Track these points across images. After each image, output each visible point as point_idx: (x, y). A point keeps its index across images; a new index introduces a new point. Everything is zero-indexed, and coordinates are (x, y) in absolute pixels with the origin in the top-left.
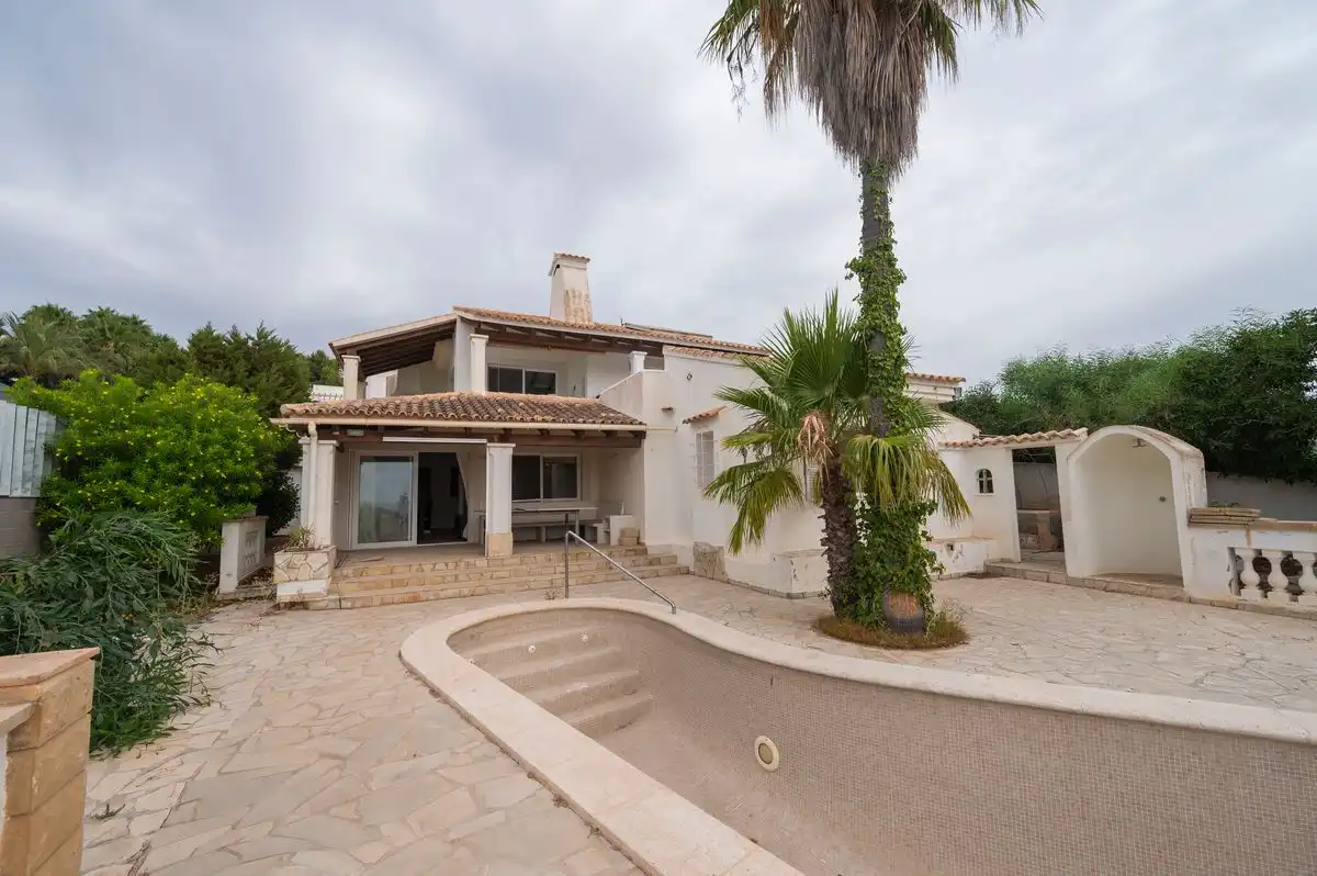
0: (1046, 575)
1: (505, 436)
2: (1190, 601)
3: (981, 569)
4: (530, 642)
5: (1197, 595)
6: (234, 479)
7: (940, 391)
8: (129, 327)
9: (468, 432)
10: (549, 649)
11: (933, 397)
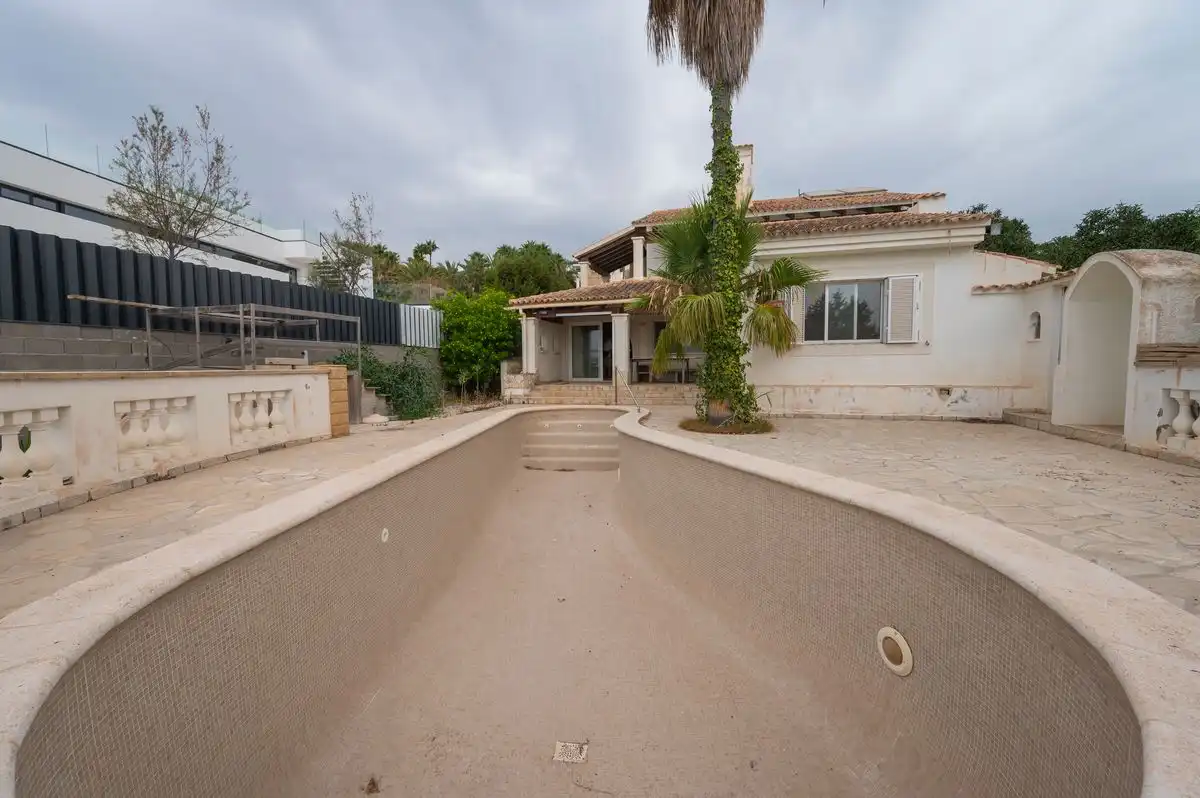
0: (1036, 423)
1: (620, 309)
2: (1125, 449)
3: (1000, 416)
4: (579, 422)
5: (1132, 443)
6: (501, 340)
7: (953, 233)
8: (542, 251)
9: (603, 308)
10: (585, 428)
11: (946, 241)
